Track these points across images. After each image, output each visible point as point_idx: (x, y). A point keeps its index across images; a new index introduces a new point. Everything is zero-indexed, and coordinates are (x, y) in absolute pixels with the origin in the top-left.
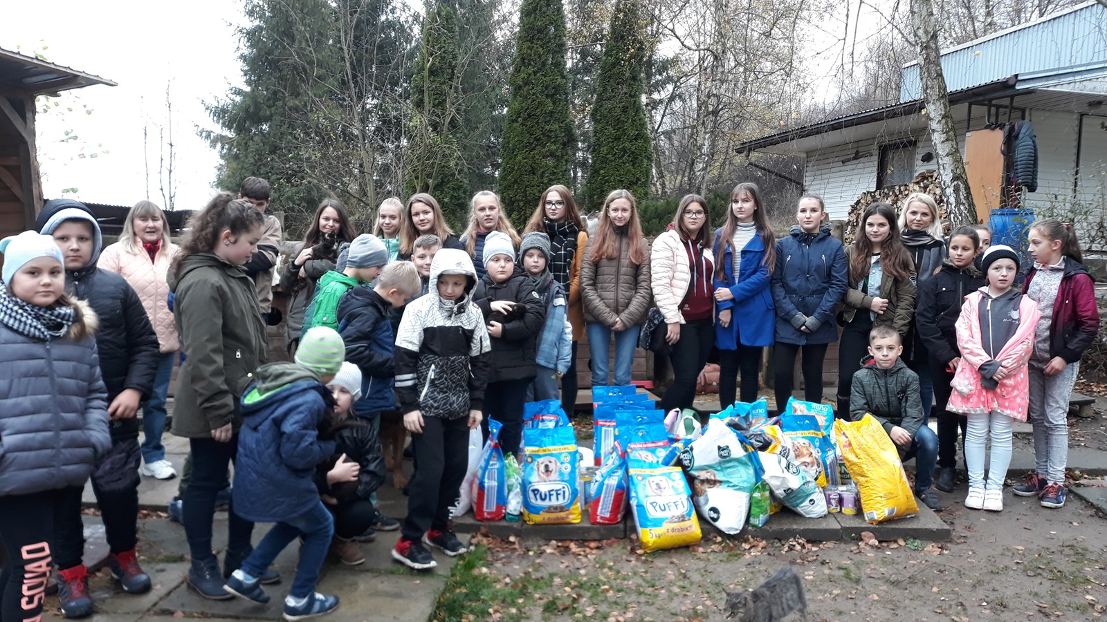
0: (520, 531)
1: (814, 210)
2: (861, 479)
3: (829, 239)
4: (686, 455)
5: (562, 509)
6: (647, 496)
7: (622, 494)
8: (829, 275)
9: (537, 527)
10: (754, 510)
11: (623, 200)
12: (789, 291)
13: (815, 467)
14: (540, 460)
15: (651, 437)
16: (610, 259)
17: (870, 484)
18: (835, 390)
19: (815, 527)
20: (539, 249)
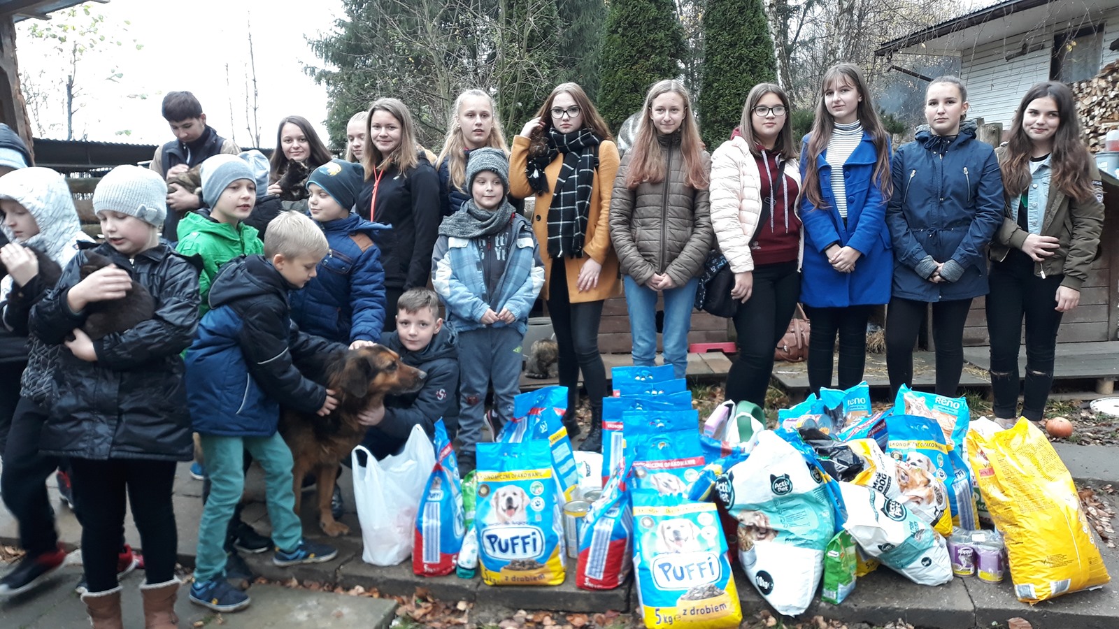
0: (474, 594)
1: (949, 101)
2: (1010, 530)
3: (973, 143)
4: (723, 485)
5: (532, 565)
6: (655, 554)
7: (624, 544)
8: (975, 196)
9: (499, 590)
10: (829, 578)
11: (672, 95)
12: (914, 224)
13: (935, 503)
14: (501, 491)
15: (676, 451)
16: (654, 183)
17: (1024, 539)
18: (985, 353)
19: (930, 608)
20: (494, 171)
